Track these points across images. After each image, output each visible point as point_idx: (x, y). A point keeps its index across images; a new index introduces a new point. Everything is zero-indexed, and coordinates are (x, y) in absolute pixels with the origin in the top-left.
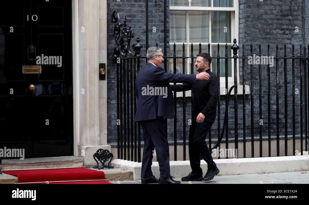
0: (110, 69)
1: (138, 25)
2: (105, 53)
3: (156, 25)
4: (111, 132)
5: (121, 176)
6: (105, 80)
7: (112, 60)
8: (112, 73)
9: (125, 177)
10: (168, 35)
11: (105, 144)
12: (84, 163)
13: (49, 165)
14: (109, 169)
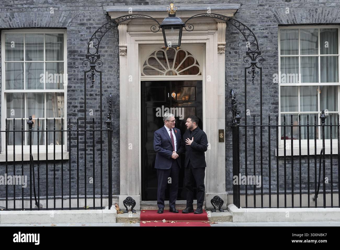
0: (229, 134)
1: (252, 99)
2: (223, 121)
3: (267, 99)
4: (229, 183)
5: (223, 218)
6: (224, 142)
7: (230, 126)
8: (231, 137)
9: (226, 220)
10: (278, 106)
11: (223, 192)
12: (206, 206)
13: (178, 206)
14: (220, 212)
